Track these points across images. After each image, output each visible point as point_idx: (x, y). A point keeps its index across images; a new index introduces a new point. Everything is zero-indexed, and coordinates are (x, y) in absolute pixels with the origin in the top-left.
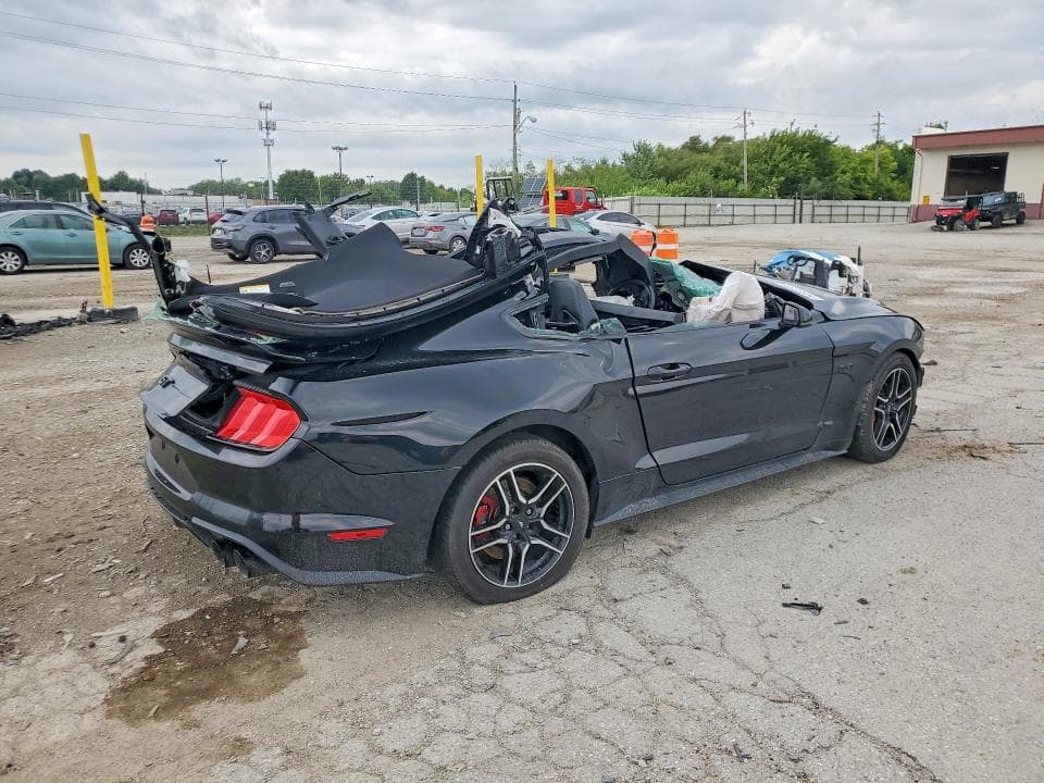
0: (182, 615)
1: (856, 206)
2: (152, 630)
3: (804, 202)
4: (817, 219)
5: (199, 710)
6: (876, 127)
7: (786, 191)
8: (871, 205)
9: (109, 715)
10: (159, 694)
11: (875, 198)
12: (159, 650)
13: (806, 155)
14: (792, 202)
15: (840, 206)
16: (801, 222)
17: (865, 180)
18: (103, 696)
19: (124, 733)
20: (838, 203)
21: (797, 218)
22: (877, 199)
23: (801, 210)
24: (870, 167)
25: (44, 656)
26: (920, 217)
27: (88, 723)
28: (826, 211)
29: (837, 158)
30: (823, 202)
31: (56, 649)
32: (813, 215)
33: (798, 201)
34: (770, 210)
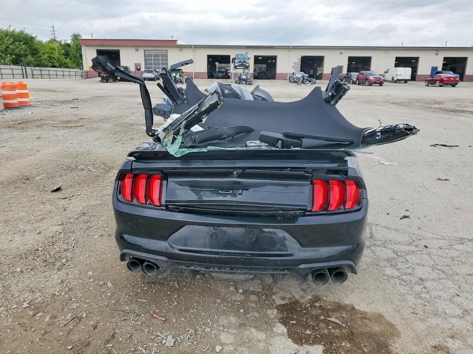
1: (53, 70)
3: (26, 67)
4: (35, 76)
6: (53, 33)
7: (16, 62)
8: (60, 70)
11: (60, 66)
13: (22, 43)
14: (20, 67)
15: (45, 71)
16: (27, 78)
17: (54, 58)
20: (44, 68)
21: (25, 76)
22: (61, 67)
23: (26, 71)
24: (54, 52)
26: (89, 76)
28: (39, 73)
29: (38, 47)
30: (36, 68)
32: (33, 75)
33: (24, 67)
34: (10, 72)
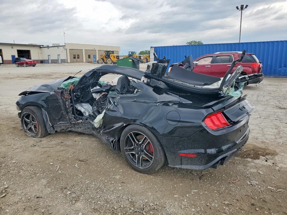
0: (249, 160)
2: (258, 160)
5: (264, 147)
9: (278, 153)
10: (267, 151)
12: (261, 156)
18: (277, 156)
19: (278, 151)
25: (285, 168)
27: (282, 154)
31: (281, 167)
